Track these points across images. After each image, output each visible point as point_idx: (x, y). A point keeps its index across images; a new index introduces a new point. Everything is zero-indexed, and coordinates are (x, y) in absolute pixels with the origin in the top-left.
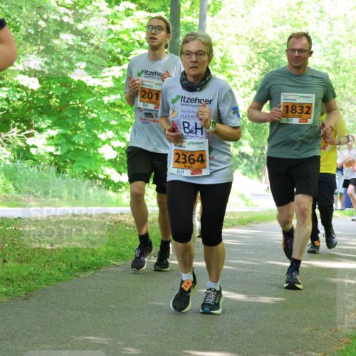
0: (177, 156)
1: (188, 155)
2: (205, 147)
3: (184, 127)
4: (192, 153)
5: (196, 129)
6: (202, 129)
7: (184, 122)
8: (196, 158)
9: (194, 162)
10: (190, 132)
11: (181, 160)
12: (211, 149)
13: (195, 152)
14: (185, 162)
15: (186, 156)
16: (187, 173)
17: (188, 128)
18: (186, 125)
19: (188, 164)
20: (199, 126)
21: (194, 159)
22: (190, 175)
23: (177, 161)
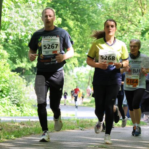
0: (128, 81)
1: (132, 80)
2: (138, 78)
3: (133, 71)
4: (134, 80)
5: (138, 71)
6: (139, 71)
7: (133, 69)
8: (135, 81)
9: (134, 83)
10: (135, 72)
11: (129, 82)
12: (140, 79)
13: (135, 79)
14: (131, 83)
15: (131, 81)
16: (131, 86)
17: (135, 71)
18: (134, 70)
19: (132, 83)
20: (139, 70)
21: (134, 82)
22: (132, 87)
23: (127, 82)
